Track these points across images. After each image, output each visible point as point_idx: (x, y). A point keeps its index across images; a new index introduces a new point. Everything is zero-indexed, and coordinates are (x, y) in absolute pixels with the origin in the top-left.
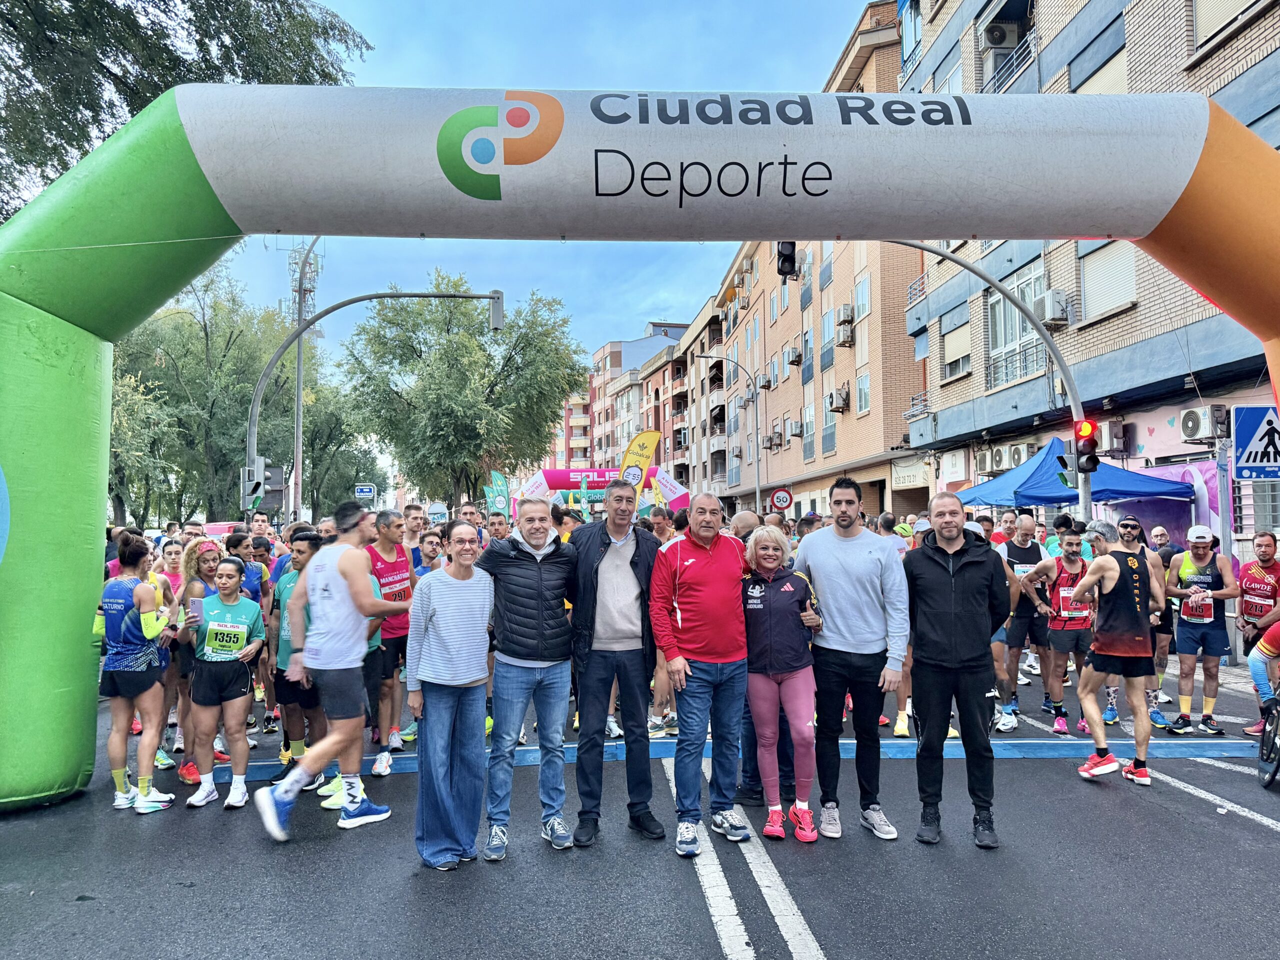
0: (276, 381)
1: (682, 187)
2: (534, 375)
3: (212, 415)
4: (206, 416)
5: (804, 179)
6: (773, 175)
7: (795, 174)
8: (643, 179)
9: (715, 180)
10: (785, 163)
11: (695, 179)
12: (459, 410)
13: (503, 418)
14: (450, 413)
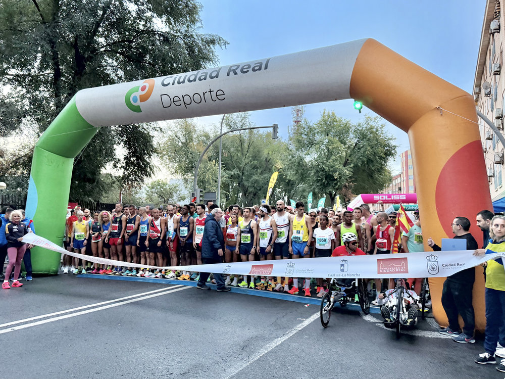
0: (266, 160)
1: (184, 103)
2: (364, 152)
3: (243, 174)
4: (241, 174)
5: (217, 96)
6: (208, 95)
7: (214, 94)
8: (174, 102)
9: (192, 99)
10: (210, 91)
11: (187, 99)
12: (327, 169)
13: (347, 172)
14: (323, 170)
